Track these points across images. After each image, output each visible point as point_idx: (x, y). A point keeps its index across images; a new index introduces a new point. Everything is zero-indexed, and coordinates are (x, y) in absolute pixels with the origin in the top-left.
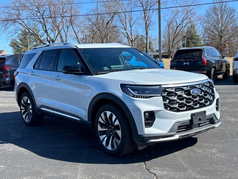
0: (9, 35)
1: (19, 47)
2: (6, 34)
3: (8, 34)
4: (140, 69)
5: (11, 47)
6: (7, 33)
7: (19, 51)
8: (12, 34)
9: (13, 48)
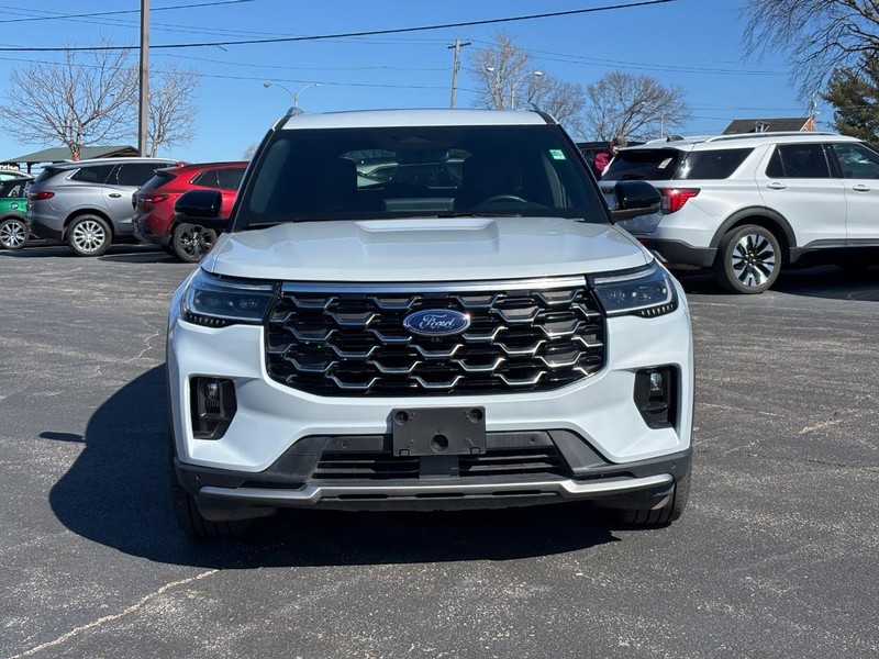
0: (801, 57)
1: (863, 103)
2: (789, 51)
3: (797, 52)
4: (440, 217)
5: (831, 104)
6: (794, 48)
7: (862, 121)
8: (815, 48)
9: (837, 109)
